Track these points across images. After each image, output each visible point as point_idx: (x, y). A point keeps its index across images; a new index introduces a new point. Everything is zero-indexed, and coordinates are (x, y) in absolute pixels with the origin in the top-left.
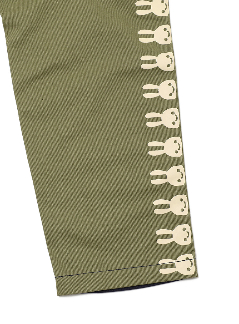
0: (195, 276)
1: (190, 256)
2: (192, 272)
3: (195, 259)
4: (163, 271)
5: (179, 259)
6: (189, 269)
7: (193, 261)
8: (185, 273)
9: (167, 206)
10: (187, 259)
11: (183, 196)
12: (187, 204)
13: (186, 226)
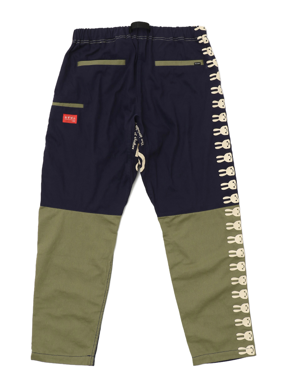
0: (255, 355)
1: (252, 346)
2: (254, 354)
3: (255, 348)
4: (240, 353)
5: (247, 348)
6: (252, 353)
7: (254, 349)
8: (251, 354)
9: (241, 322)
10: (251, 348)
11: (249, 318)
12: (250, 321)
13: (250, 332)
